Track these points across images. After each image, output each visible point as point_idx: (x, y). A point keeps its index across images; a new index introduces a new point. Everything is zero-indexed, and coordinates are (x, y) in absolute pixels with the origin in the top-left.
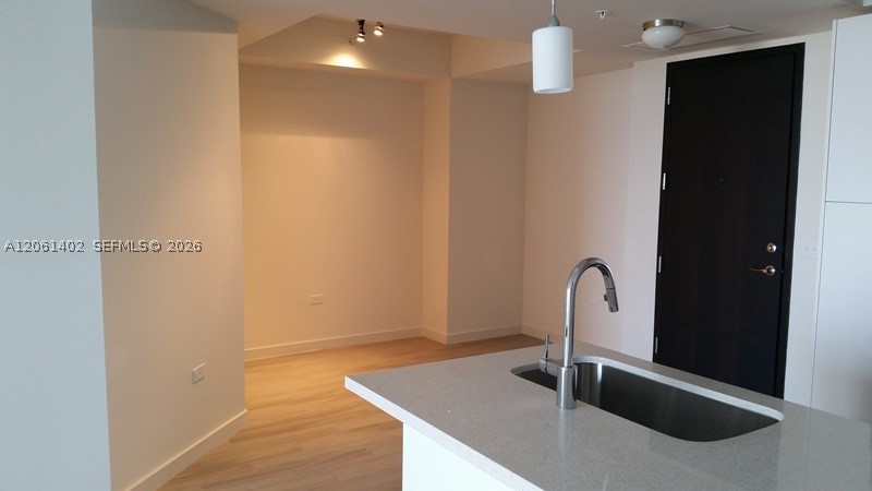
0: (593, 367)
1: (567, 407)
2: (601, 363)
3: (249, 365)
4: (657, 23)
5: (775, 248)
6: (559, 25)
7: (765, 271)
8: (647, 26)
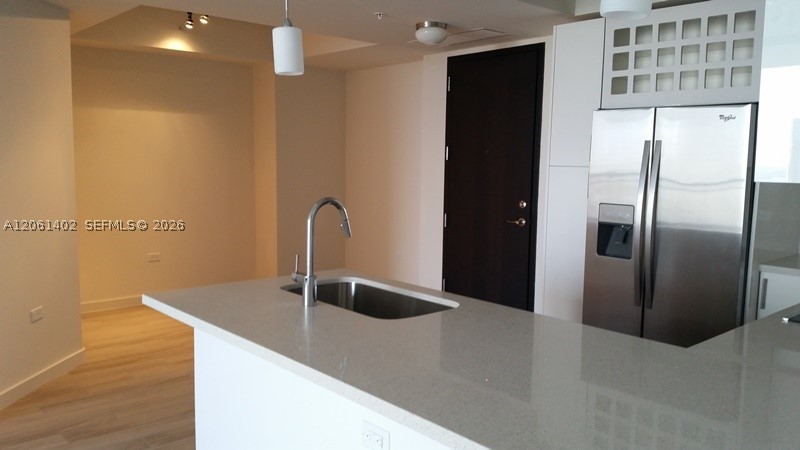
0: (348, 285)
1: (309, 305)
2: (354, 282)
3: (85, 317)
4: (426, 24)
5: (525, 204)
6: (291, 25)
7: (517, 222)
8: (419, 26)
